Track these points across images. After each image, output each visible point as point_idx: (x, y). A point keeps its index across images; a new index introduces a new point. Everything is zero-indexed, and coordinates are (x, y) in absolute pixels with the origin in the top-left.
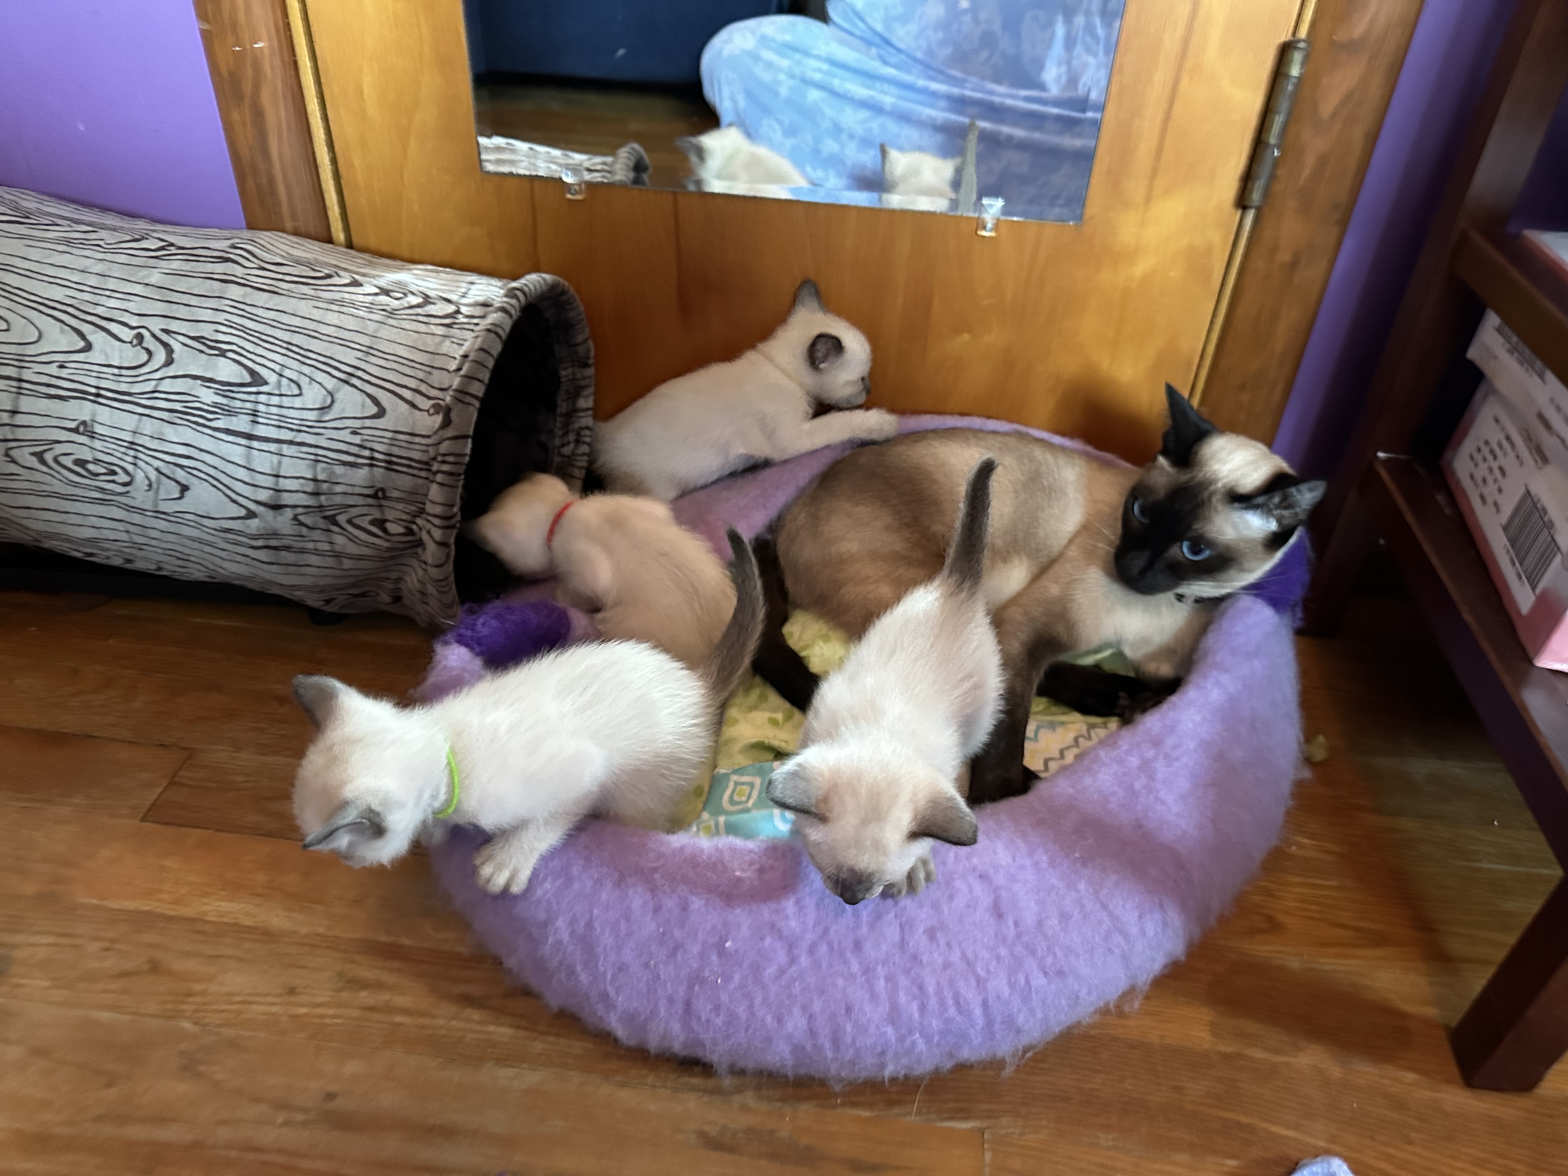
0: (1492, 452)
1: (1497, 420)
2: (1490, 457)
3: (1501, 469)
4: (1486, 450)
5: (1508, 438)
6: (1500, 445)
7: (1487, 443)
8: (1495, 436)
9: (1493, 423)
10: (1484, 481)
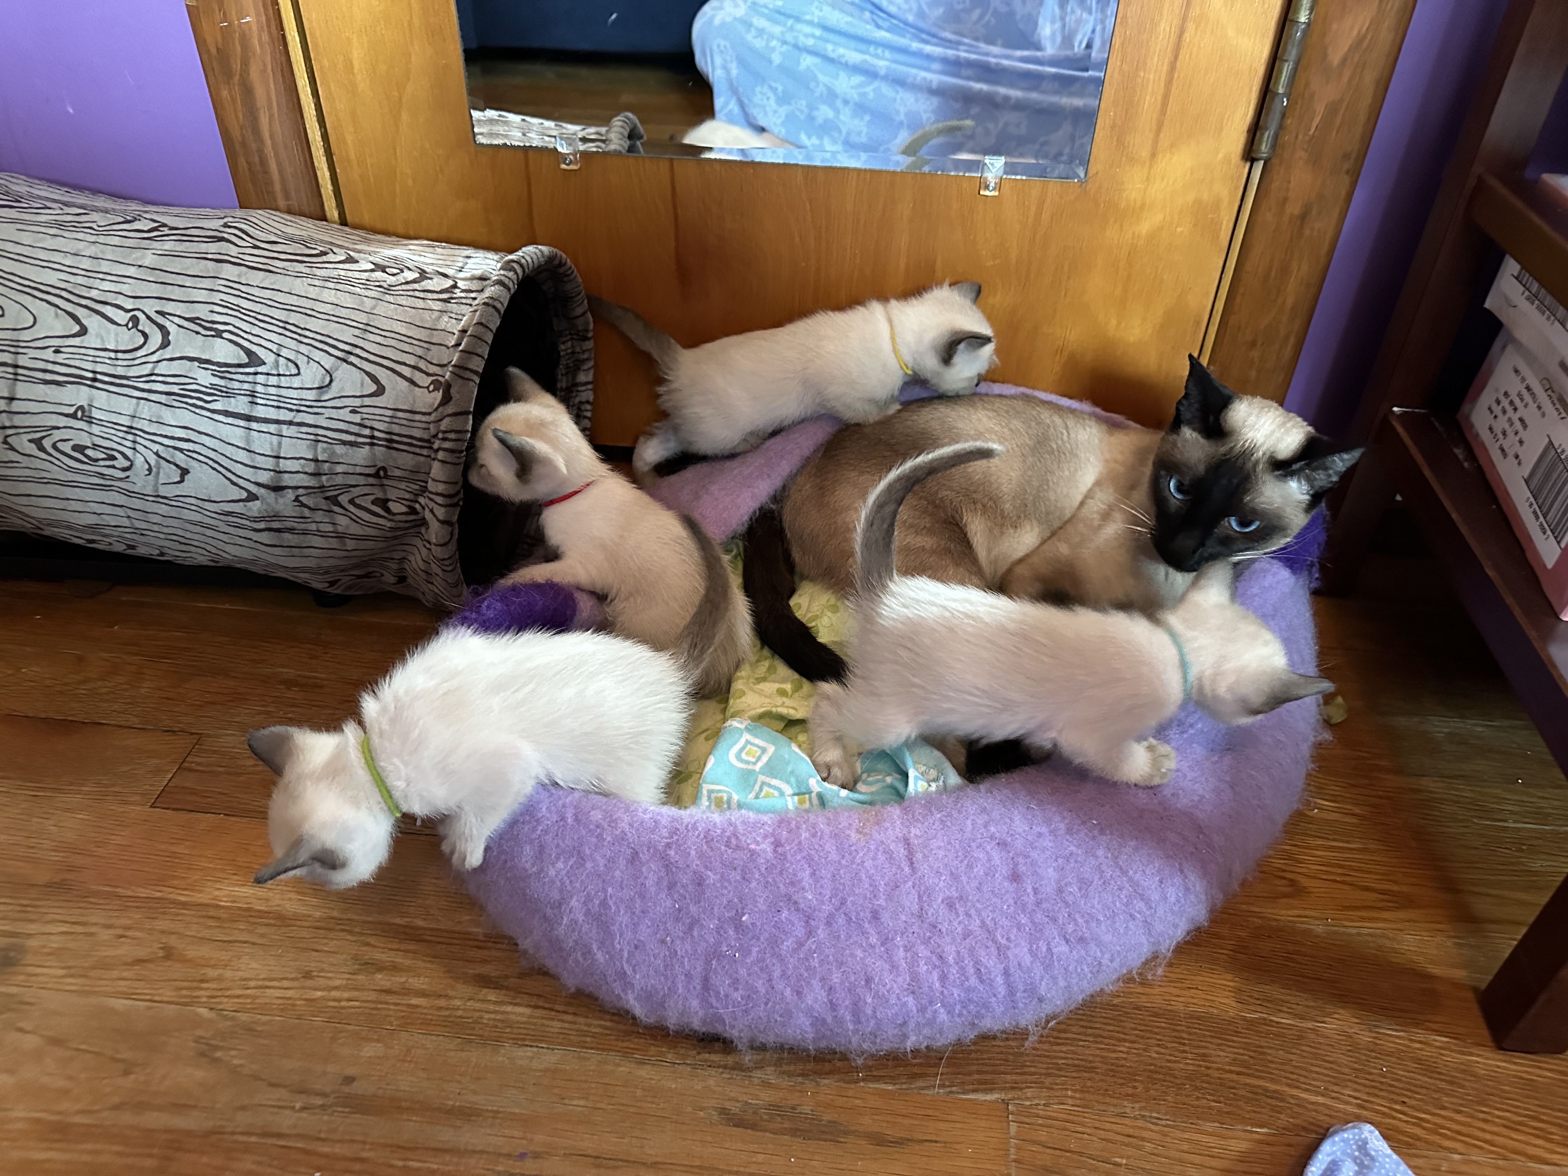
0: (1511, 403)
1: (1516, 371)
2: (1509, 409)
3: (1521, 420)
4: (1505, 403)
5: (1528, 388)
6: (1520, 395)
7: (1506, 394)
8: (1515, 386)
9: (1513, 374)
10: (1504, 433)
